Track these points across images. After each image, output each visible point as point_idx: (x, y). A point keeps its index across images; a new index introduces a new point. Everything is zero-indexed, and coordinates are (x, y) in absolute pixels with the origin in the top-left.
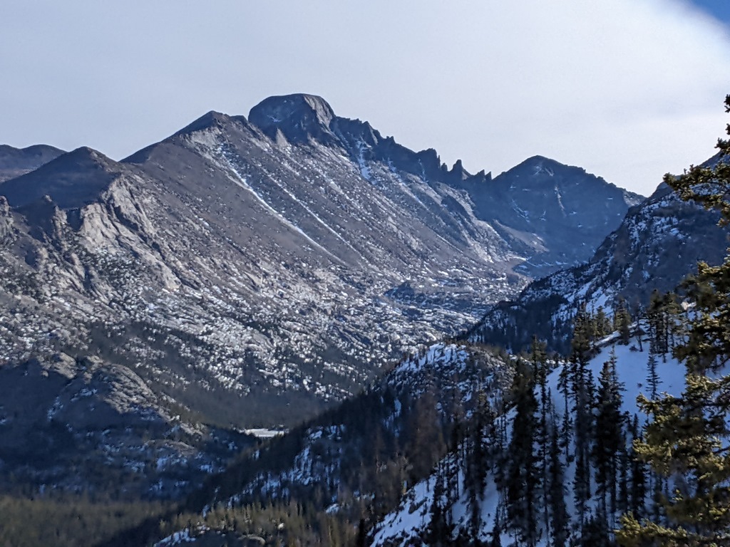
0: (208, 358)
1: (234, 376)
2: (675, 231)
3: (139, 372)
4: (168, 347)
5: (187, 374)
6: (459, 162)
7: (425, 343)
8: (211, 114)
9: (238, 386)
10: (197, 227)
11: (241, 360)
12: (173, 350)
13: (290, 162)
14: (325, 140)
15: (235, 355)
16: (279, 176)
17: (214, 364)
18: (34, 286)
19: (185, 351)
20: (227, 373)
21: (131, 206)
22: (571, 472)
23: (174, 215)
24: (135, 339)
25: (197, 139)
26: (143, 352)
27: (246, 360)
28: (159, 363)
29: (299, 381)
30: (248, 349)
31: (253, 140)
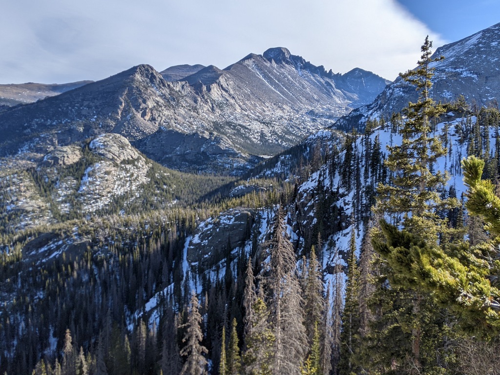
0: (249, 133)
1: (257, 139)
2: (401, 93)
3: (228, 137)
4: (237, 129)
5: (243, 138)
6: (331, 70)
7: (318, 129)
8: (251, 54)
9: (259, 142)
10: (246, 92)
11: (259, 134)
12: (239, 131)
13: (276, 70)
14: (287, 62)
15: (258, 132)
16: (272, 75)
17: (251, 135)
18: (196, 110)
19: (242, 131)
20: (255, 138)
21: (226, 84)
22: (363, 170)
23: (239, 87)
24: (227, 127)
25: (247, 62)
26: (230, 131)
27: (261, 134)
28: (234, 134)
29: (277, 141)
30: (262, 131)
31: (264, 63)
